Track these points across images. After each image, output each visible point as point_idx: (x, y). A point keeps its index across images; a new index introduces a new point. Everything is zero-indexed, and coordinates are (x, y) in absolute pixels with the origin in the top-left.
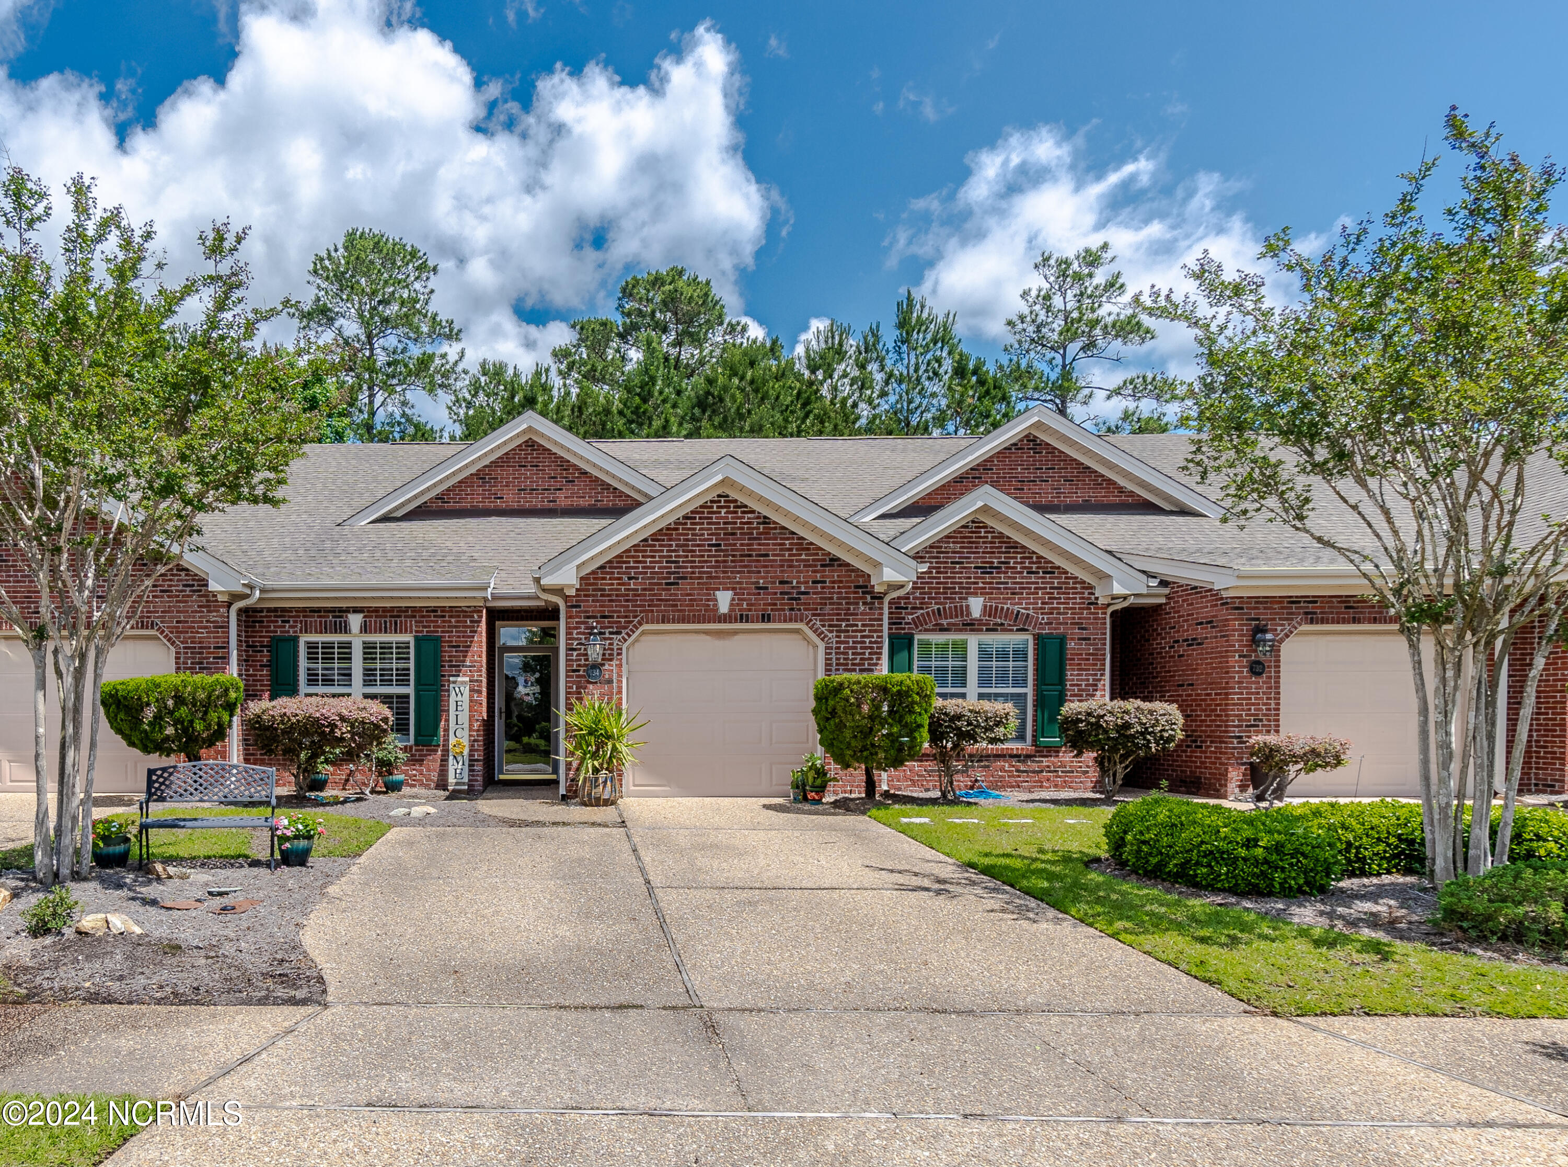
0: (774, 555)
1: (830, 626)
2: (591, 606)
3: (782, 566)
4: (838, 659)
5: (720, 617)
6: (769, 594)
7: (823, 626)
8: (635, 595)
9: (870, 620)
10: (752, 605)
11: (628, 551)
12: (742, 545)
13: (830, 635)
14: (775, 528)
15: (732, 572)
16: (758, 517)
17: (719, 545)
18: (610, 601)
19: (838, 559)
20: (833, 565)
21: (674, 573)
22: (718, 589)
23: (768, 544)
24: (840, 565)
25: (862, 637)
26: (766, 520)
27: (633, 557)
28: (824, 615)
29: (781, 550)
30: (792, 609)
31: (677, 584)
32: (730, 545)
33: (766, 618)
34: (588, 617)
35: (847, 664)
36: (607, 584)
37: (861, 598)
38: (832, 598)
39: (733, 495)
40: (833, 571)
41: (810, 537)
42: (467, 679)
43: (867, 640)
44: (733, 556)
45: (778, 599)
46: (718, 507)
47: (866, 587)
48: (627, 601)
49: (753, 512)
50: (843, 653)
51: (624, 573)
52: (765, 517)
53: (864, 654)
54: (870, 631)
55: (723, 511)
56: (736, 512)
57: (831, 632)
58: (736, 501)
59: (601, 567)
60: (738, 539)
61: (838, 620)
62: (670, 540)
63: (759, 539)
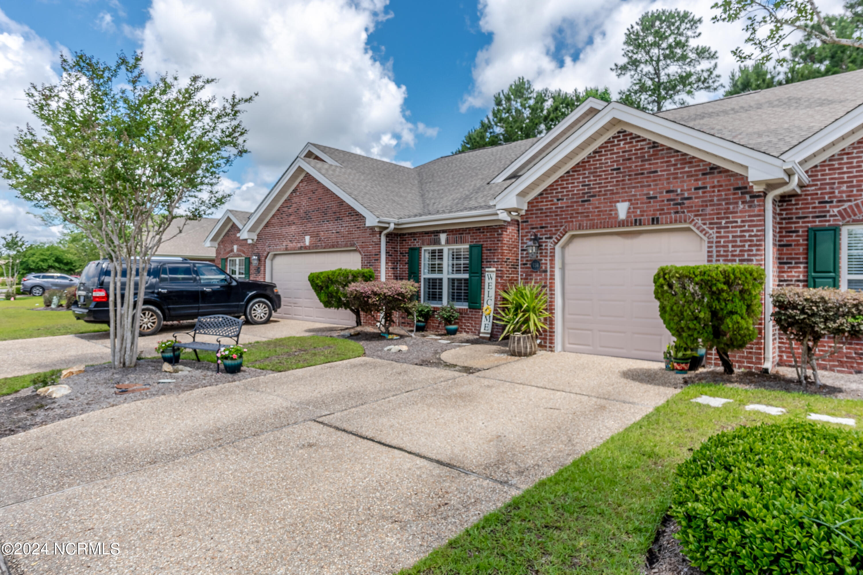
0: (661, 171)
1: (710, 224)
2: (534, 221)
3: (668, 179)
4: (717, 251)
5: (619, 222)
6: (657, 202)
7: (705, 224)
8: (561, 211)
9: (749, 216)
10: (644, 211)
11: (557, 181)
12: (636, 166)
13: (711, 231)
14: (663, 150)
15: (629, 188)
16: (649, 144)
17: (619, 169)
18: (546, 216)
19: (718, 167)
20: (713, 173)
21: (587, 193)
22: (618, 202)
23: (657, 163)
24: (720, 172)
25: (742, 231)
26: (655, 145)
27: (560, 185)
28: (706, 215)
29: (667, 166)
30: (677, 212)
31: (589, 201)
32: (627, 167)
33: (655, 221)
34: (533, 228)
35: (727, 256)
36: (544, 205)
37: (740, 198)
38: (712, 201)
39: (629, 130)
40: (713, 178)
41: (692, 153)
42: (494, 269)
43: (747, 234)
44: (630, 175)
45: (664, 205)
46: (618, 141)
47: (746, 188)
48: (556, 215)
49: (644, 140)
50: (723, 246)
51: (555, 197)
52: (654, 143)
53: (744, 246)
54: (749, 226)
55: (622, 143)
56: (631, 143)
57: (712, 228)
58: (631, 134)
59: (541, 194)
60: (633, 162)
61: (718, 218)
62: (584, 170)
63: (650, 160)
